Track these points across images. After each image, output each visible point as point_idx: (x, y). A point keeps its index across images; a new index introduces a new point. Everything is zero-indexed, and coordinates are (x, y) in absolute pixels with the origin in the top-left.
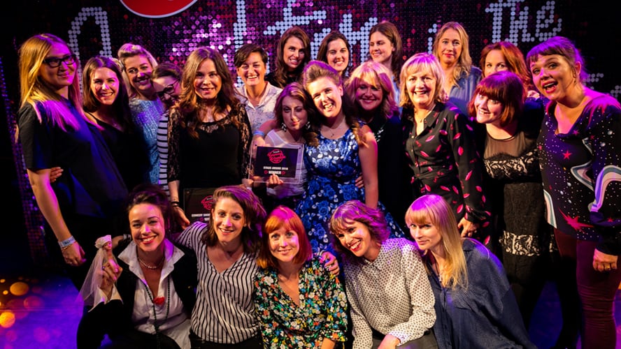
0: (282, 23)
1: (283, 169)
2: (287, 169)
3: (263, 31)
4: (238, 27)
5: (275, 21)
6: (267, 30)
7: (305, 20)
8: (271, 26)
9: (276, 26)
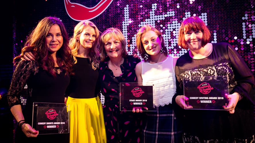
0: (149, 20)
1: (144, 100)
2: (146, 101)
3: (138, 25)
4: (125, 23)
5: (145, 19)
6: (141, 24)
7: (162, 17)
8: (143, 22)
9: (145, 21)
